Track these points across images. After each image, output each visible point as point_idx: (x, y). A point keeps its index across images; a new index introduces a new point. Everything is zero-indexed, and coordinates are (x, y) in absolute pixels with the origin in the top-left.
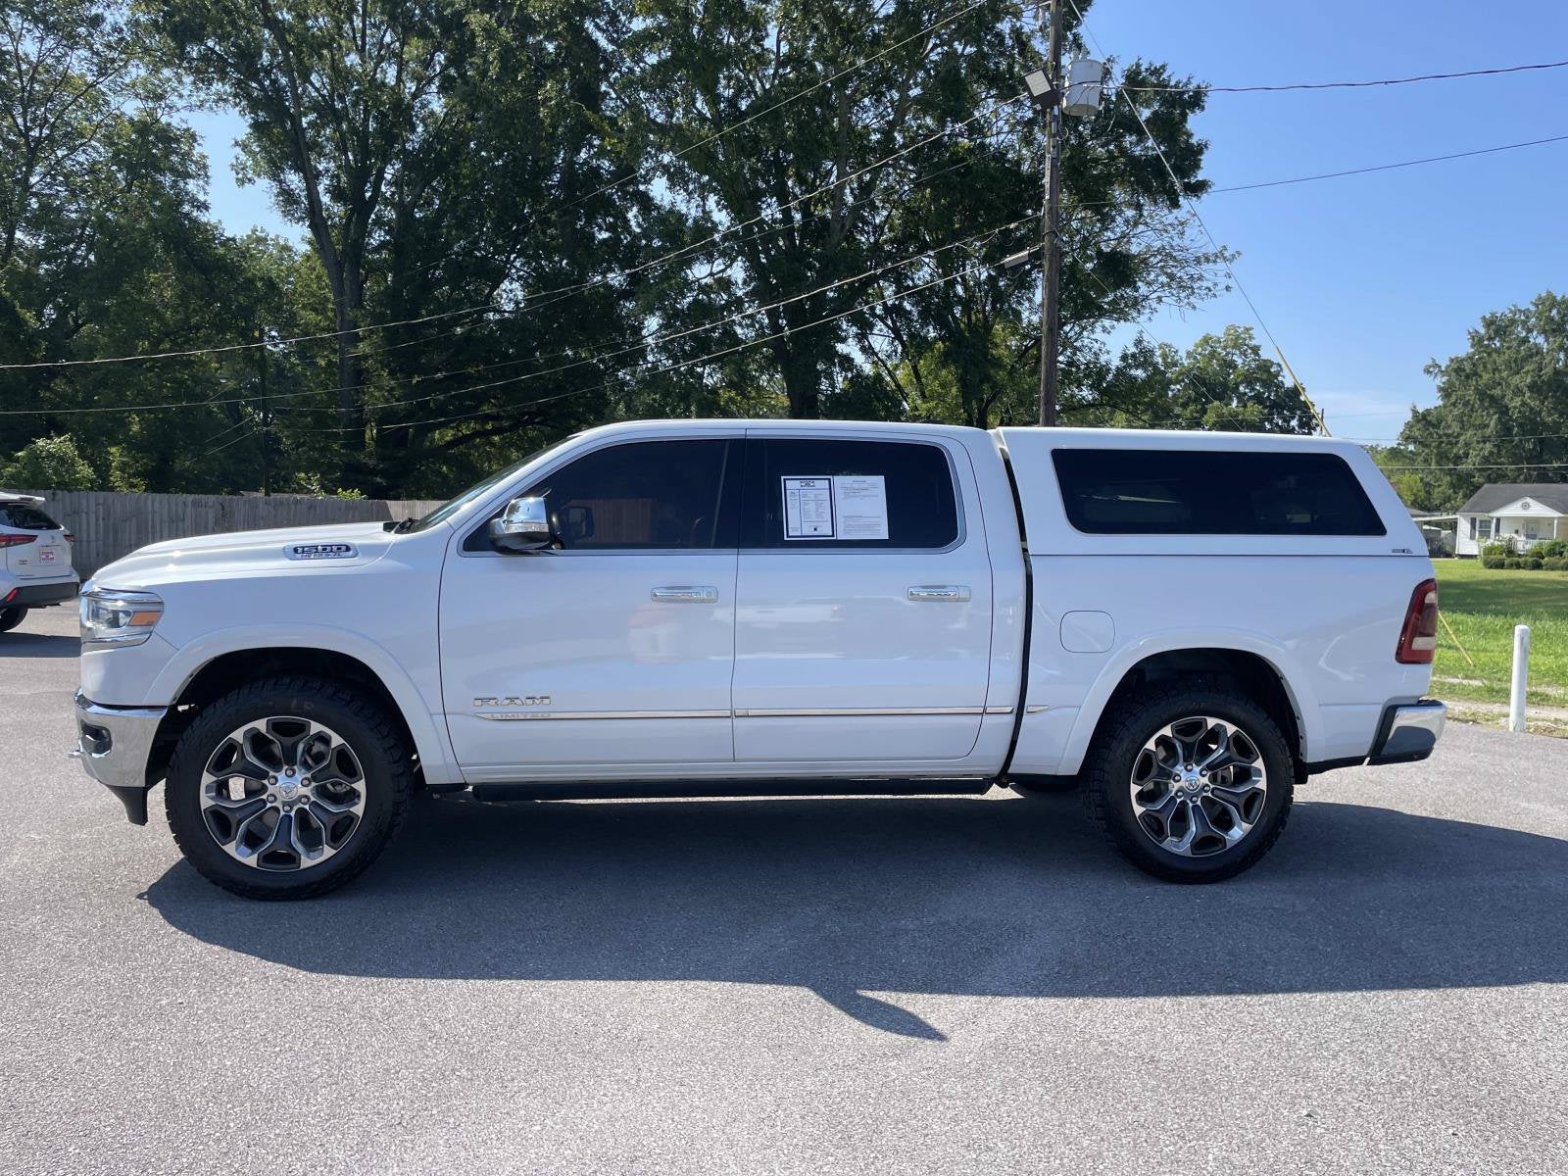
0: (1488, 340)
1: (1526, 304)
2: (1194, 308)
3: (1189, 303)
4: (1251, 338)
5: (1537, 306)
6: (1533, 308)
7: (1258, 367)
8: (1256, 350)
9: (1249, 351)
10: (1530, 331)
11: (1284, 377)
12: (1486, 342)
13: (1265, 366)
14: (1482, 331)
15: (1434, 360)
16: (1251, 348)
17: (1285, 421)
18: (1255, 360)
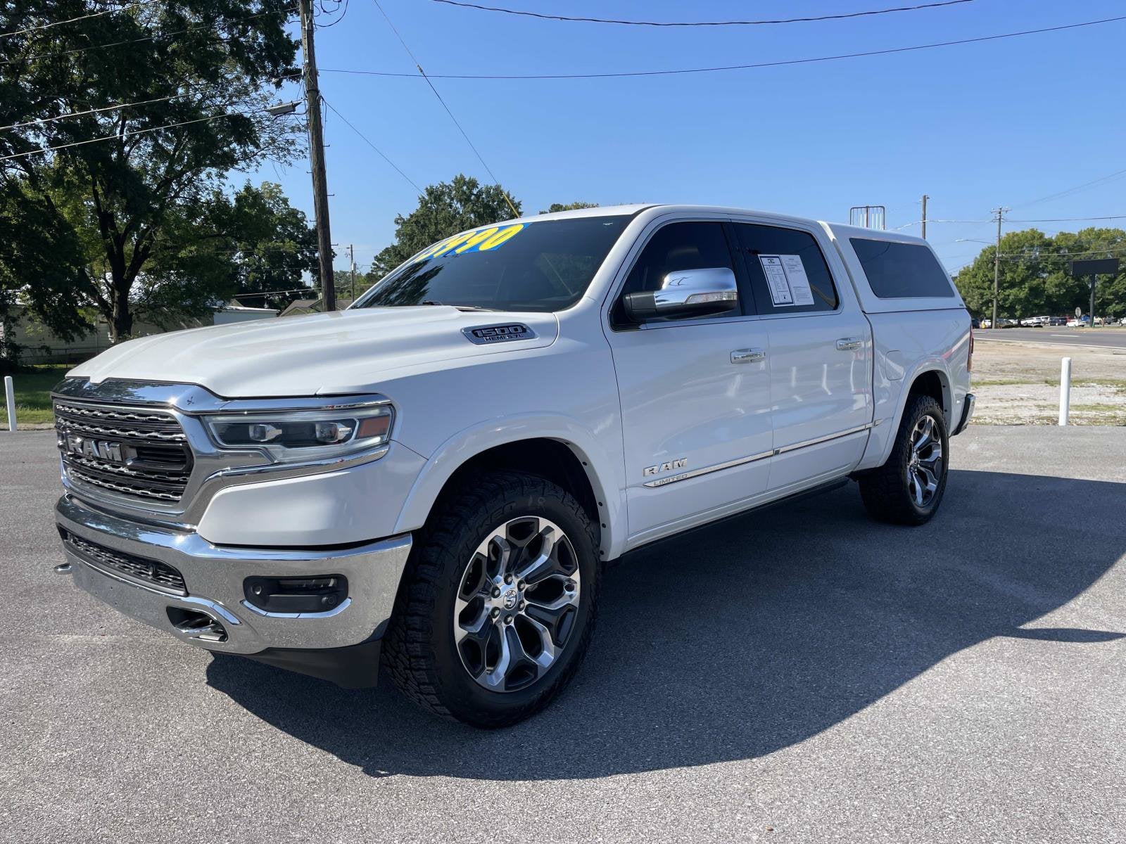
0: (431, 203)
1: (449, 182)
2: (290, 164)
3: (286, 161)
4: (281, 192)
5: (455, 183)
6: (453, 185)
7: (289, 214)
8: (285, 201)
9: (281, 202)
10: (452, 199)
11: (307, 222)
12: (429, 205)
13: (293, 213)
14: (427, 198)
15: (400, 215)
16: (281, 200)
17: (311, 253)
18: (285, 209)
